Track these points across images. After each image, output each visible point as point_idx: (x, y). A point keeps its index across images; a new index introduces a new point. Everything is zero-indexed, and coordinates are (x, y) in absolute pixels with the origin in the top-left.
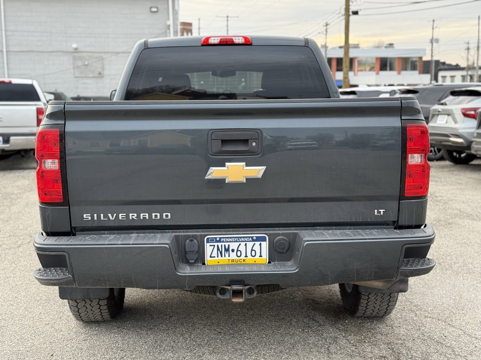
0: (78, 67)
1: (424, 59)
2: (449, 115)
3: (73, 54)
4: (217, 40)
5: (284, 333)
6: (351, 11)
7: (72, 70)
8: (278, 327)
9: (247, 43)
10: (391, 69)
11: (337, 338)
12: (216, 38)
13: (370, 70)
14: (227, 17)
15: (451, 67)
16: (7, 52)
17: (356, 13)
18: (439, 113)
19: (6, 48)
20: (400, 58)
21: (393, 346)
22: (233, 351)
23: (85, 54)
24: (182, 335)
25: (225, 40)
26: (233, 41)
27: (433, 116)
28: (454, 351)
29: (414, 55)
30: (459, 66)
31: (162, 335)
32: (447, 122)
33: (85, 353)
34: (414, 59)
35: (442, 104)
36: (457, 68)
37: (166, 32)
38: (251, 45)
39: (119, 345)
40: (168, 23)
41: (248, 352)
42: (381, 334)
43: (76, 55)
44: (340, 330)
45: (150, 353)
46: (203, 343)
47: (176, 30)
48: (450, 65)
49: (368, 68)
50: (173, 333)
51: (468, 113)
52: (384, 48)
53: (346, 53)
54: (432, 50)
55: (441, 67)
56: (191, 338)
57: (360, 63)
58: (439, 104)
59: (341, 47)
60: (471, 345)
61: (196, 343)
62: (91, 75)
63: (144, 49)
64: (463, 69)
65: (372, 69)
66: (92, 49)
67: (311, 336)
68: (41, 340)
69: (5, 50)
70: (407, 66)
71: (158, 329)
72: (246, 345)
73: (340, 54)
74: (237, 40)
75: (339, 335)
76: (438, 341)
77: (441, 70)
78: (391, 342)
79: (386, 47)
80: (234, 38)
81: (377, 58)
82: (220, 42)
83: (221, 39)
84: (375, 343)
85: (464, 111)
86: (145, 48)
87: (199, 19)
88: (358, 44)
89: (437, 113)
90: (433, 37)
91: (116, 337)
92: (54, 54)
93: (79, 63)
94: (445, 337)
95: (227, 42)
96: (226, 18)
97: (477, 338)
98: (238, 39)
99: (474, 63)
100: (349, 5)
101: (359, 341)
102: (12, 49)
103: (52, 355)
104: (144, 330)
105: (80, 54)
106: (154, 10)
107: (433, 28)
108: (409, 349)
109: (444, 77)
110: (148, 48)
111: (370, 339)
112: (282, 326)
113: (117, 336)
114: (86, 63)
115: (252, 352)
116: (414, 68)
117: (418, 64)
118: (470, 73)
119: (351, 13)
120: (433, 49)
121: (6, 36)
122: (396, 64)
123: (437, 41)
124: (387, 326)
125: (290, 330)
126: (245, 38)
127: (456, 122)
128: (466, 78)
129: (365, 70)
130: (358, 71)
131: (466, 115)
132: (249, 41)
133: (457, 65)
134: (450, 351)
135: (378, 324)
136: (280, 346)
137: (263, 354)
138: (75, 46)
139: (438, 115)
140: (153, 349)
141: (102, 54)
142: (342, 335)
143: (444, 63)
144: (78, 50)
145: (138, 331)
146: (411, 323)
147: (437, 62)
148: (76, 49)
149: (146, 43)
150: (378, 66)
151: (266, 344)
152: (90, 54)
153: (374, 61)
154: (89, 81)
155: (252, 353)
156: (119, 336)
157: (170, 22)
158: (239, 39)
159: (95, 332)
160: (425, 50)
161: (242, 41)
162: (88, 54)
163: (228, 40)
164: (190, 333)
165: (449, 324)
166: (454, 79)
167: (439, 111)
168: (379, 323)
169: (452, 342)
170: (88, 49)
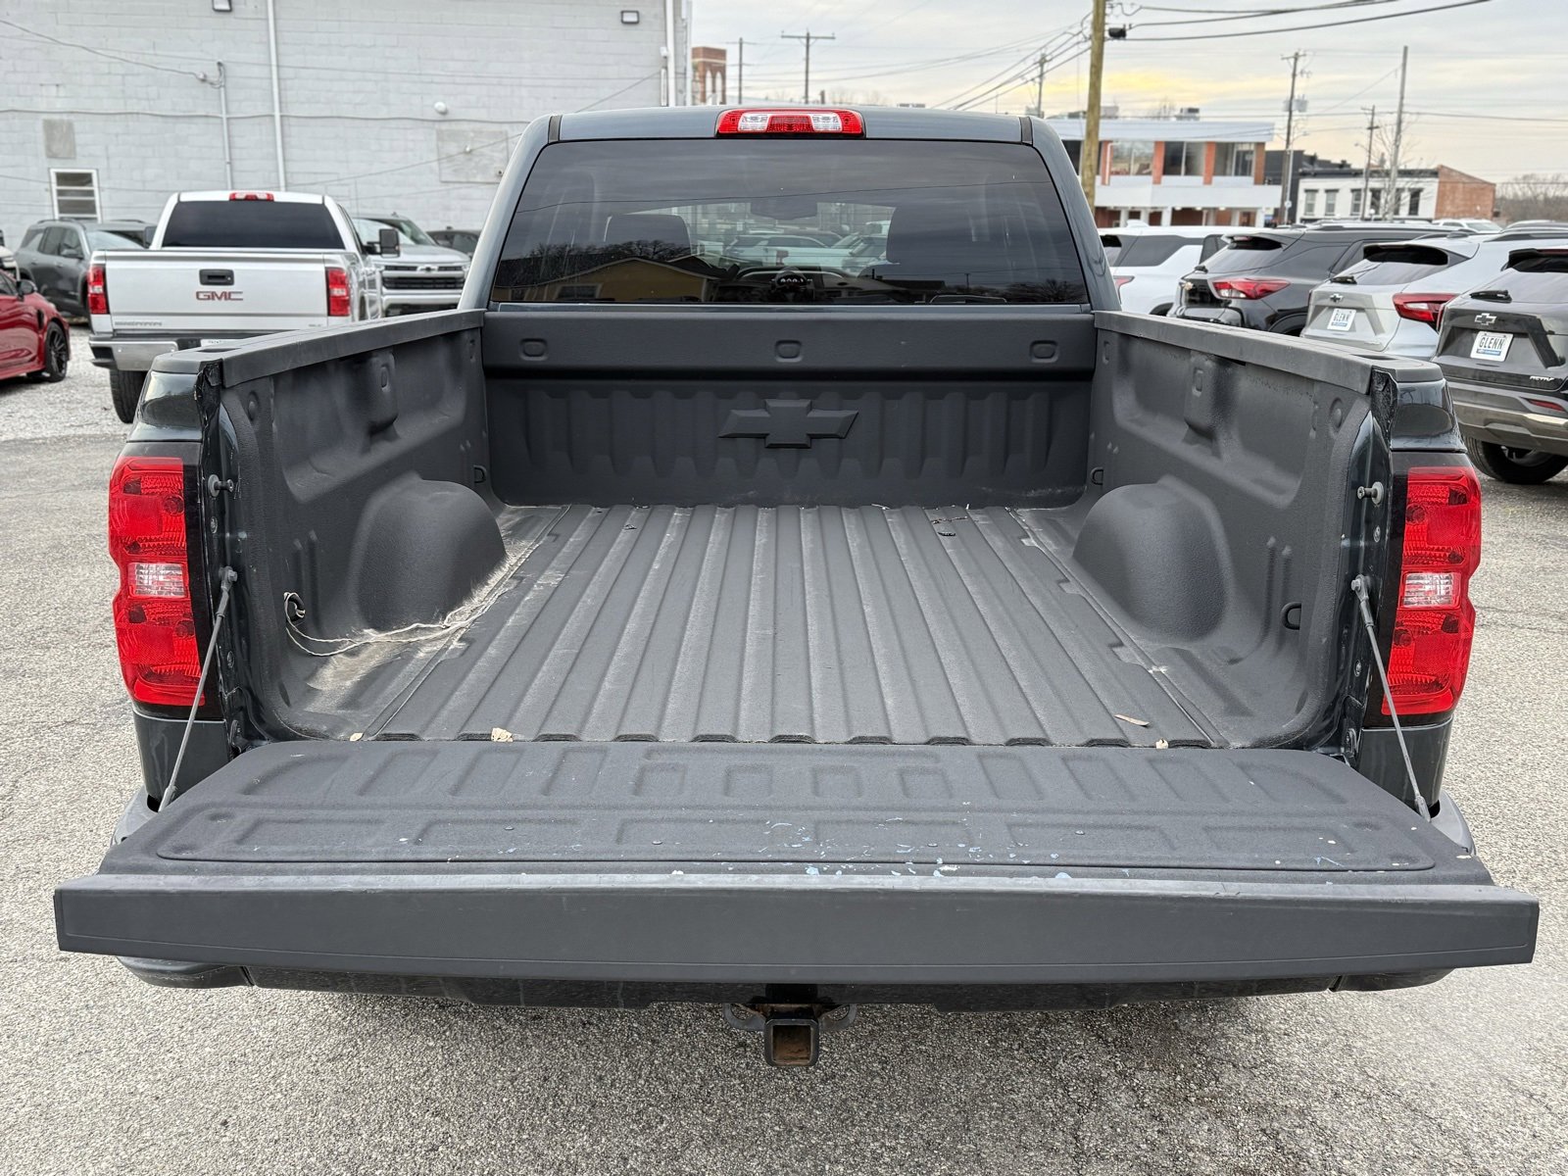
0: (450, 158)
1: (1269, 147)
2: (1359, 310)
3: (437, 125)
4: (763, 119)
5: (938, 1053)
6: (1107, 28)
7: (435, 165)
8: (920, 1028)
9: (852, 131)
10: (1188, 172)
11: (1099, 1080)
12: (760, 115)
13: (1139, 173)
14: (808, 38)
15: (1329, 169)
16: (282, 116)
17: (1119, 34)
18: (1335, 303)
19: (281, 111)
20: (1209, 144)
21: (1276, 1125)
22: (779, 1134)
23: (465, 126)
24: (628, 1049)
25: (786, 122)
26: (809, 126)
27: (1319, 309)
28: (1468, 1154)
29: (1245, 139)
30: (1349, 166)
31: (566, 1047)
32: (1353, 329)
33: (325, 1119)
34: (1246, 148)
35: (1344, 281)
36: (1342, 170)
37: (660, 73)
38: (860, 136)
39: (431, 1085)
40: (664, 52)
41: (825, 1140)
42: (1234, 1066)
43: (444, 126)
44: (1106, 1042)
45: (521, 1128)
46: (689, 1090)
47: (681, 70)
48: (1327, 163)
49: (1135, 168)
50: (601, 1042)
51: (1411, 306)
52: (1174, 119)
53: (1092, 131)
54: (1289, 127)
55: (1308, 168)
56: (652, 1064)
57: (1117, 157)
58: (1334, 281)
59: (1073, 116)
60: (1519, 1128)
61: (667, 1090)
62: (478, 179)
63: (549, 144)
64: (1357, 174)
65: (1143, 170)
66: (483, 115)
67: (1020, 1073)
68: (208, 1049)
69: (277, 114)
70: (1229, 163)
71: (558, 1019)
72: (819, 1109)
73: (1077, 131)
74: (820, 123)
75: (1106, 1065)
76: (1414, 1106)
77: (1305, 175)
78: (1266, 1105)
79: (1179, 118)
80: (811, 115)
81: (1157, 143)
82: (771, 126)
83: (772, 118)
84: (1217, 1104)
85: (1400, 303)
86: (551, 141)
87: (741, 44)
88: (1116, 108)
89: (1332, 303)
90: (1292, 96)
91: (428, 1048)
92: (393, 124)
93: (452, 148)
94: (1433, 1085)
95: (790, 126)
96: (804, 41)
97: (1531, 1096)
98: (824, 118)
99: (1382, 161)
100: (1104, 15)
101: (1171, 1097)
102: (294, 110)
103: (225, 1123)
104: (515, 1021)
105: (454, 126)
106: (632, 18)
107: (1294, 75)
108: (1326, 1137)
109: (1312, 192)
110: (559, 142)
111: (1200, 1086)
112: (932, 1021)
113: (431, 1044)
114: (468, 149)
115: (839, 1141)
116: (1243, 169)
117: (1254, 159)
118: (1375, 183)
119: (1107, 35)
120: (1293, 124)
121: (279, 79)
122: (1204, 160)
123: (1303, 105)
124: (1250, 1030)
125: (955, 1041)
126: (846, 116)
127: (1377, 329)
128: (1363, 194)
129: (1128, 173)
130: (1111, 173)
131: (1404, 312)
132: (856, 126)
133: (1343, 165)
134: (1457, 1152)
135: (1221, 1021)
136: (925, 1115)
137: (873, 1152)
138: (441, 105)
139: (1332, 308)
140: (532, 1110)
141: (506, 127)
142: (1116, 1066)
143: (1313, 159)
144: (448, 117)
145: (497, 1024)
146: (1321, 1019)
147: (1299, 154)
148: (444, 113)
149: (553, 126)
150: (1158, 164)
151: (882, 1107)
152: (478, 126)
153: (1150, 150)
154: (476, 192)
155: (836, 1146)
156: (440, 1043)
157: (669, 50)
158: (828, 118)
159: (370, 1025)
160: (1271, 126)
161: (834, 124)
162: (472, 126)
163: (793, 122)
164: (653, 1041)
165: (1435, 1027)
166: (1334, 199)
167: (1335, 299)
168: (1223, 1015)
169: (1455, 1109)
170: (473, 114)
